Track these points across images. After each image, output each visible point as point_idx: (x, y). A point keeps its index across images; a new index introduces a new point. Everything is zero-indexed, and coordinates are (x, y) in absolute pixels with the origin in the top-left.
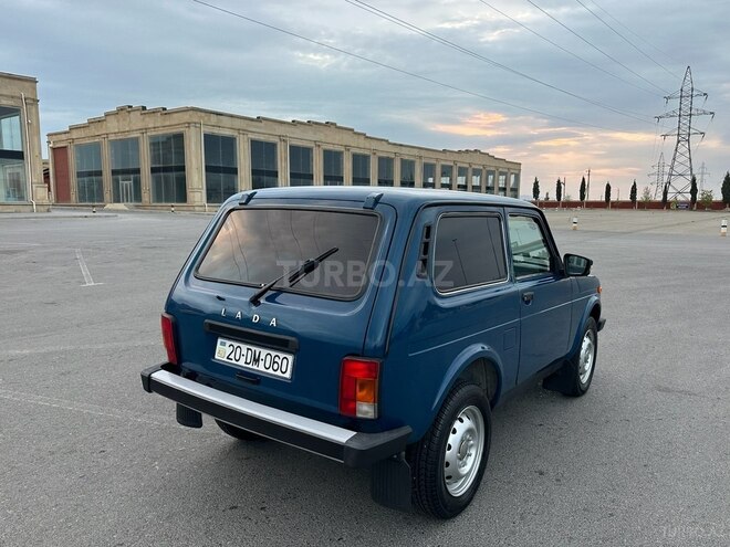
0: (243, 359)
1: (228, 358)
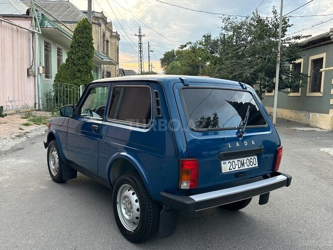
0: (237, 167)
1: (229, 169)
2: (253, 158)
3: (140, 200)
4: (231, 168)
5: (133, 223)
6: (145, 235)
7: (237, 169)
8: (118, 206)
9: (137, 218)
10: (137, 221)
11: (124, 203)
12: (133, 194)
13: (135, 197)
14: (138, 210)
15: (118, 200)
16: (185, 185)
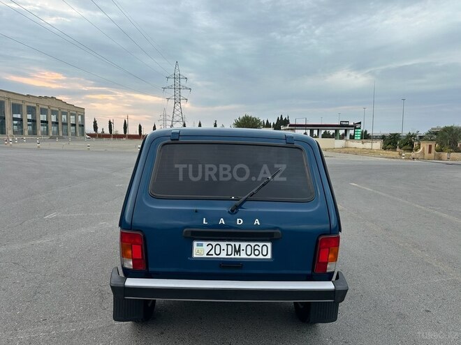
0: (224, 253)
1: (208, 254)
2: (261, 244)
4: (212, 252)
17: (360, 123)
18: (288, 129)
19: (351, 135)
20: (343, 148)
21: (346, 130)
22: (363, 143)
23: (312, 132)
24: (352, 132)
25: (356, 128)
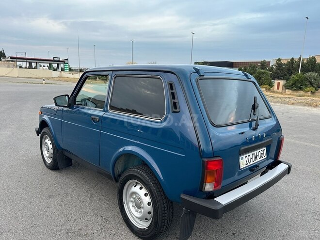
1: (246, 164)
2: (263, 149)
3: (151, 193)
4: (248, 162)
5: (146, 219)
6: (162, 229)
7: (252, 163)
8: (125, 206)
9: (149, 213)
10: (150, 216)
11: (132, 201)
12: (141, 188)
13: (144, 191)
14: (149, 204)
15: (124, 200)
16: (209, 187)
17: (67, 59)
18: (9, 61)
19: (62, 68)
20: (58, 77)
21: (58, 65)
22: (73, 74)
23: (30, 64)
24: (62, 66)
25: (64, 63)
